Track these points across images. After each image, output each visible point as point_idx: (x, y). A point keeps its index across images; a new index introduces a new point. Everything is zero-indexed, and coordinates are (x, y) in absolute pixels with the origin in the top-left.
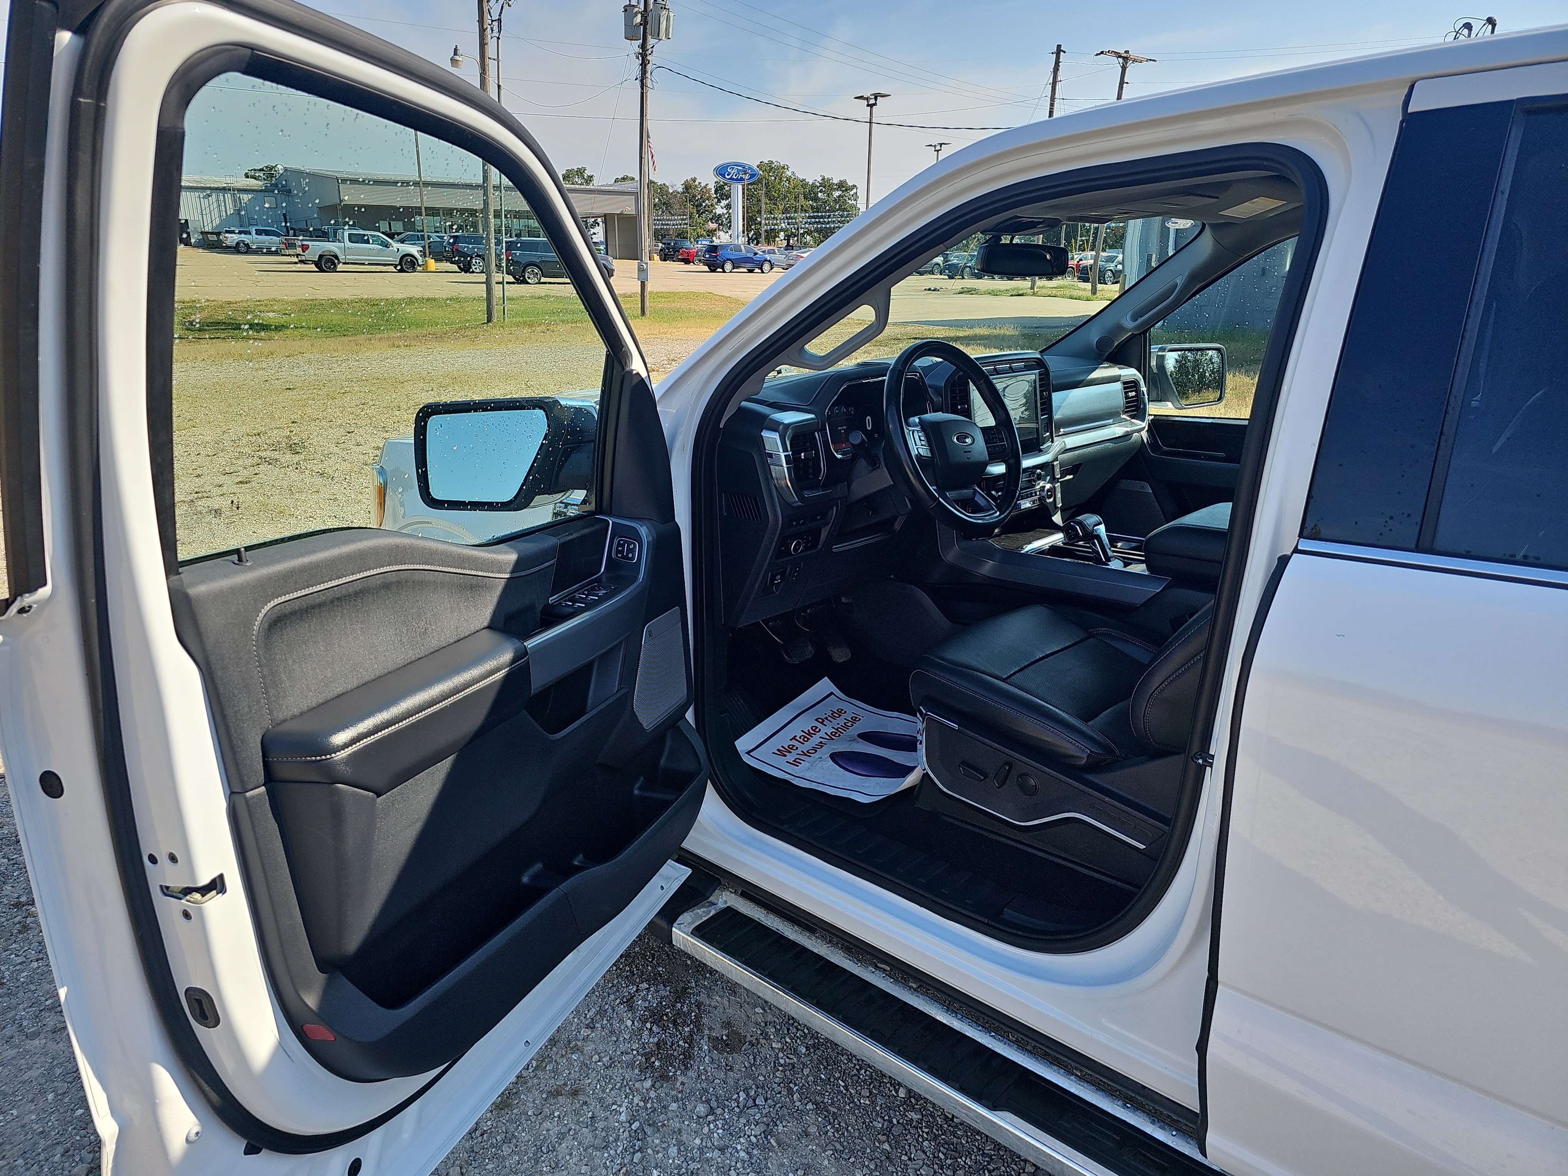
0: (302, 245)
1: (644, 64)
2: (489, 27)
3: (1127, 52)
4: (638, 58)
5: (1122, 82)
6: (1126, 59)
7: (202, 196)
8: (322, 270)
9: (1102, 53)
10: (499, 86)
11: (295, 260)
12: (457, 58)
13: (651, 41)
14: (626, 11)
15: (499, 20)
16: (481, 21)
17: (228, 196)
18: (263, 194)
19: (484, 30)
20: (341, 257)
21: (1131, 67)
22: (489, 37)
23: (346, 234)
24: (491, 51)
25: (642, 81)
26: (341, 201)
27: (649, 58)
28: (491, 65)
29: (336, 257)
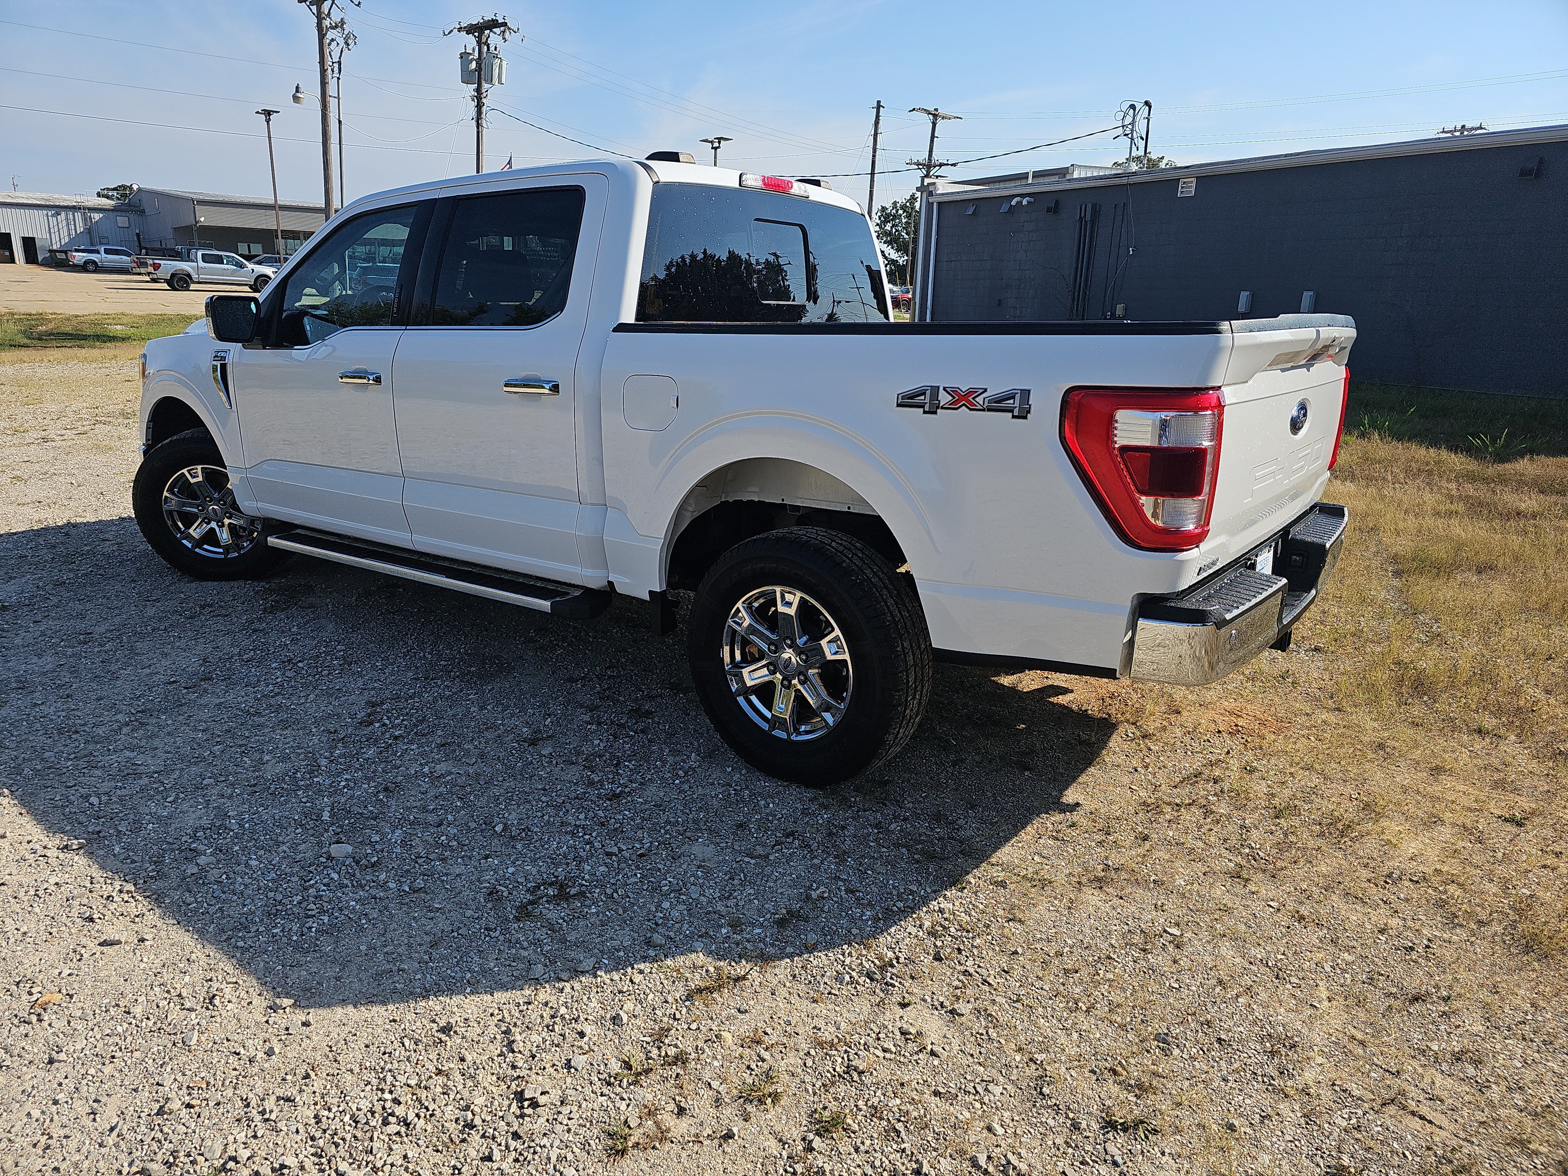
0: (154, 264)
1: (479, 106)
2: (330, 68)
3: (936, 110)
4: (473, 100)
5: (933, 137)
6: (935, 116)
7: (50, 214)
8: (174, 289)
9: (914, 109)
10: (340, 122)
11: (148, 278)
12: (299, 95)
13: (485, 86)
14: (462, 57)
15: (340, 63)
16: (322, 62)
17: (78, 215)
18: (115, 213)
19: (326, 70)
20: (195, 276)
21: (940, 123)
22: (330, 76)
23: (200, 253)
24: (332, 90)
25: (477, 122)
26: (197, 222)
27: (484, 100)
28: (332, 103)
29: (189, 276)
